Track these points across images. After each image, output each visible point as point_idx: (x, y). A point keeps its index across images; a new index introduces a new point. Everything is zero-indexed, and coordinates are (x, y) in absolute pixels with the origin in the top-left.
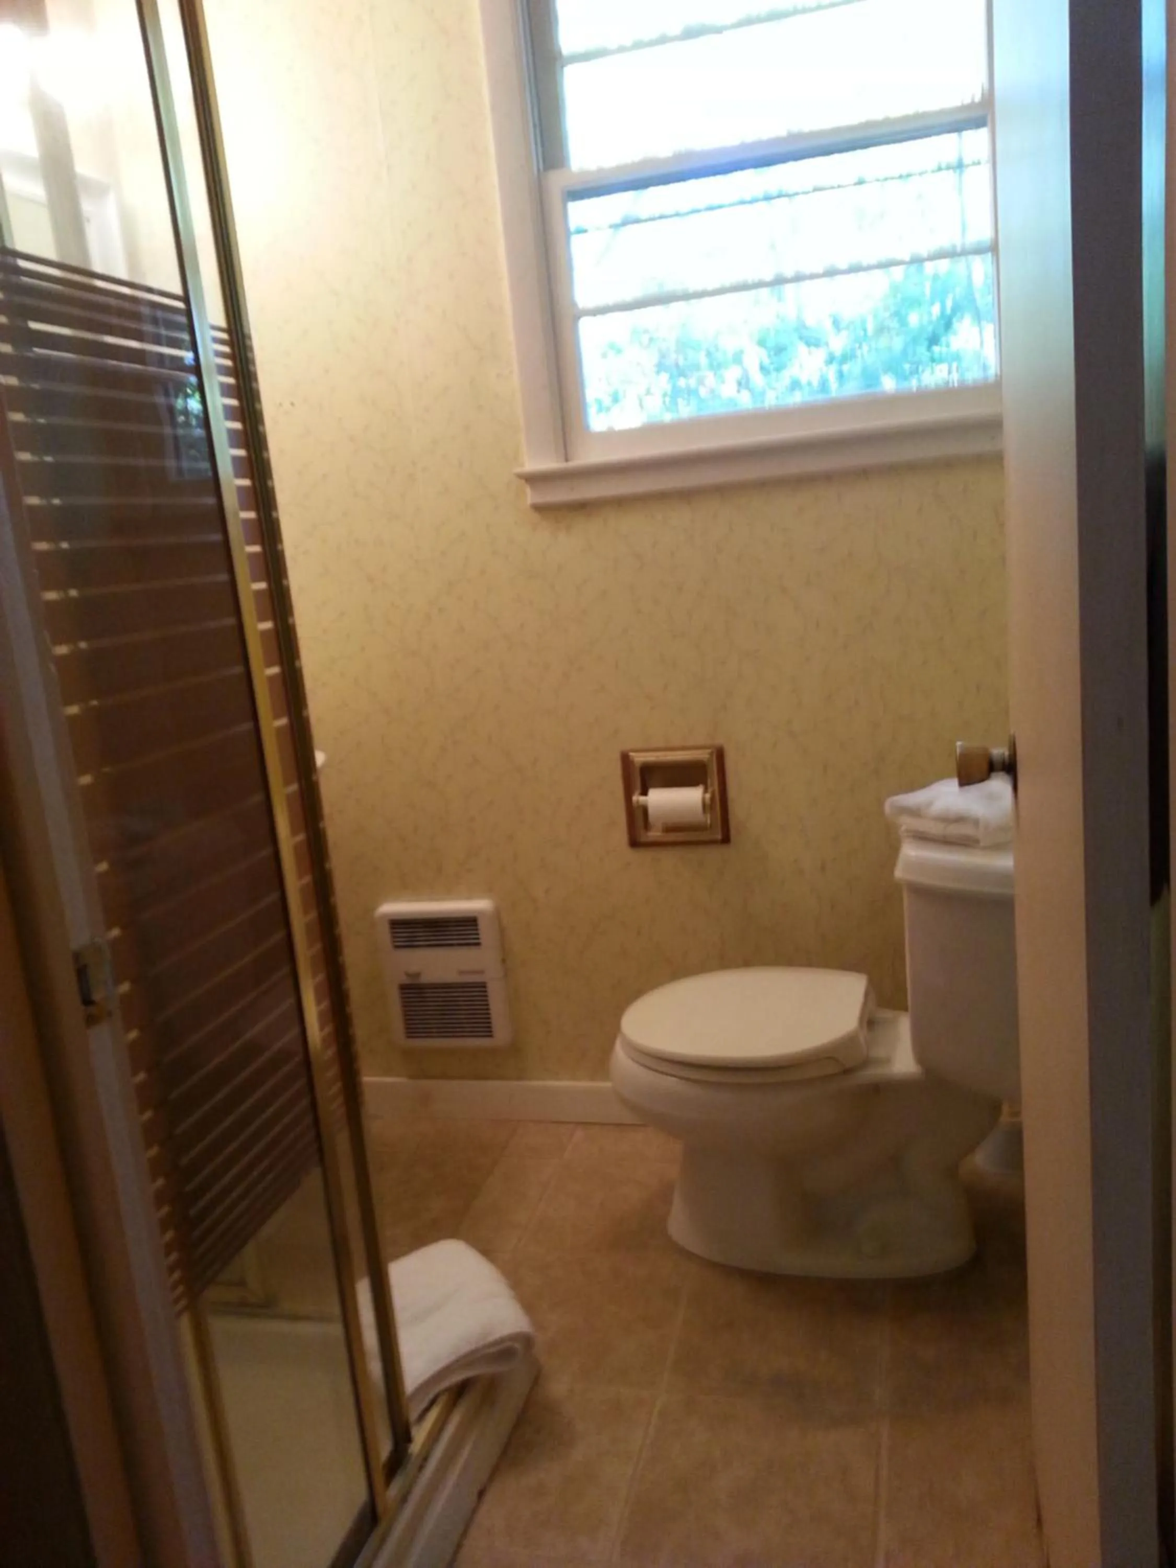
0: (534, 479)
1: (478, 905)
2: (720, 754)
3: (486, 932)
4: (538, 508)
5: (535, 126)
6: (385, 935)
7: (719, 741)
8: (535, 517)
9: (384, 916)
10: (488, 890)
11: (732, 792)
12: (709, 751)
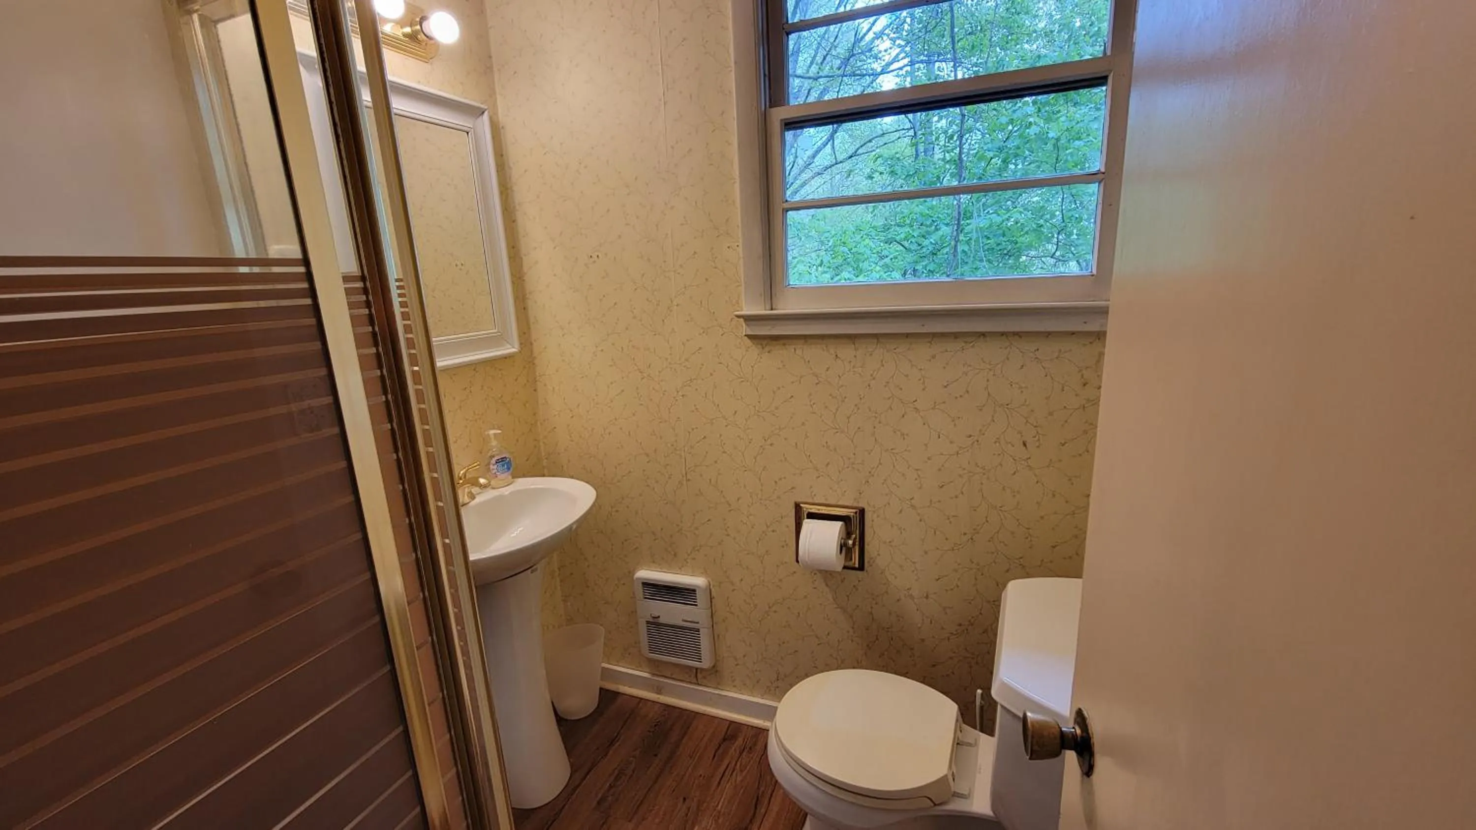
0: (748, 319)
1: (697, 581)
2: (862, 512)
3: (700, 597)
4: (749, 337)
5: (765, 75)
6: (639, 588)
7: (861, 505)
8: (748, 341)
9: (638, 579)
10: (705, 573)
11: (867, 539)
12: (854, 511)
